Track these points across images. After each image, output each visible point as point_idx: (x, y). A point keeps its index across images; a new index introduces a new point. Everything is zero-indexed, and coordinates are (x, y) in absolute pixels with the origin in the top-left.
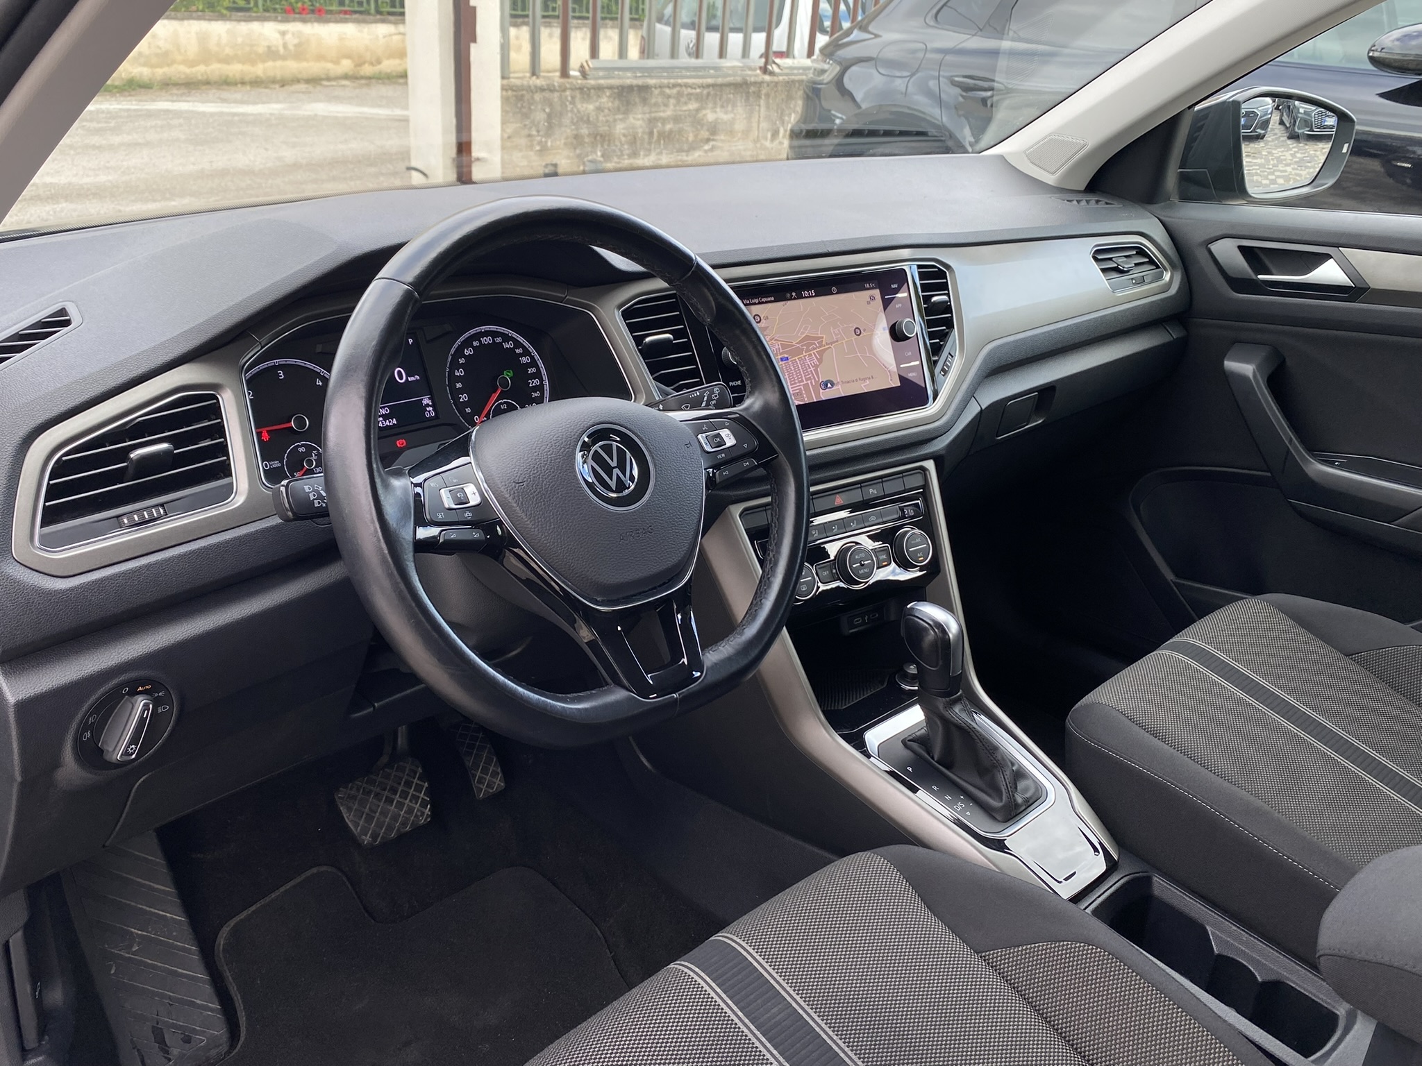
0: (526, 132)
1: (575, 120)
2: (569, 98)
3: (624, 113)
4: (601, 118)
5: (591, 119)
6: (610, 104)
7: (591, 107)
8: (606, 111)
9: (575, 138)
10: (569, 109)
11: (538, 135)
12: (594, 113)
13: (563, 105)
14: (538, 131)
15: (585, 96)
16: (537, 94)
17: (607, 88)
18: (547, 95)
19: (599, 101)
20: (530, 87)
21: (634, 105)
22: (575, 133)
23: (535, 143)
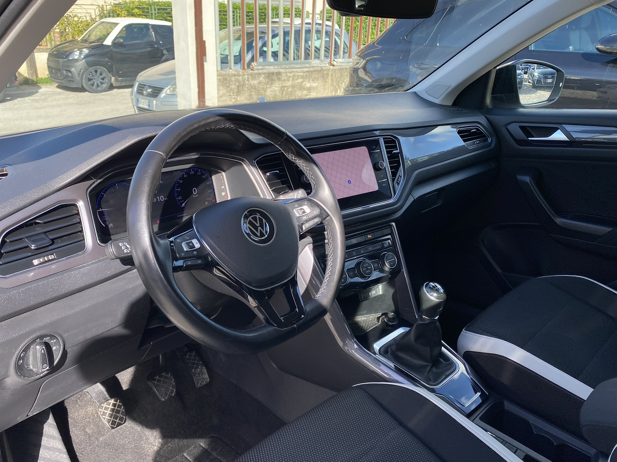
0: (229, 94)
1: (249, 88)
2: (247, 79)
3: (270, 85)
4: (260, 87)
5: (256, 87)
6: (264, 81)
7: (256, 82)
8: (263, 84)
9: (249, 96)
10: (246, 83)
11: (234, 95)
12: (257, 85)
13: (244, 80)
14: (233, 93)
15: (253, 78)
16: (233, 77)
17: (262, 74)
18: (237, 78)
19: (260, 79)
20: (229, 74)
21: (274, 81)
22: (249, 93)
23: (232, 98)
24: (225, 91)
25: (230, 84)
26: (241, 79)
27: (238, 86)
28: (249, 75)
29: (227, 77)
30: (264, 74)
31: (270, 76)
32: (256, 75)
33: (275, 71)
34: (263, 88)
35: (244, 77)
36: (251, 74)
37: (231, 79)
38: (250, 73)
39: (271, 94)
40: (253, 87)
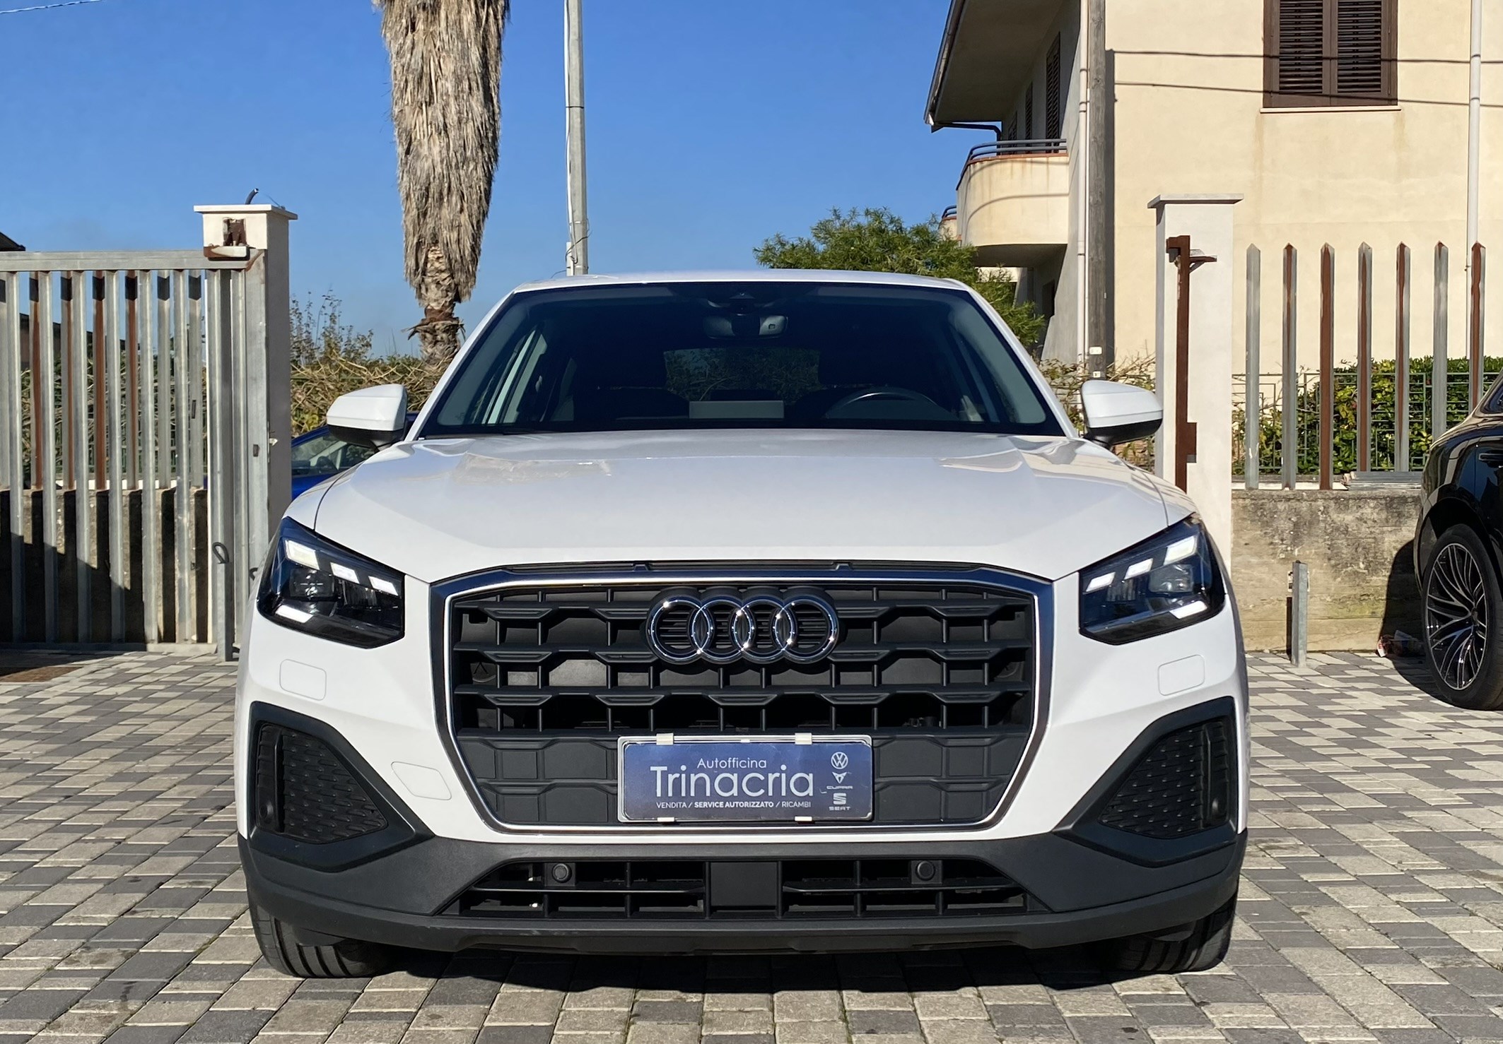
0: (1269, 541)
1: (1329, 531)
2: (1322, 508)
3: (1395, 526)
4: (1363, 529)
5: (1350, 530)
6: (1375, 516)
7: (1349, 518)
8: (1370, 523)
9: (1329, 549)
10: (1321, 519)
11: (1282, 544)
12: (1354, 524)
13: (1313, 513)
14: (1282, 540)
15: (1342, 506)
16: (1282, 503)
17: (1370, 498)
18: (1293, 504)
19: (1361, 511)
20: (1273, 496)
21: (1408, 517)
22: (1329, 543)
23: (1279, 551)
24: (1259, 532)
25: (1272, 517)
26: (1305, 509)
27: (1296, 524)
28: (1332, 499)
29: (1266, 501)
30: (1375, 498)
31: (1394, 506)
33: (1409, 494)
34: (1371, 533)
35: (1313, 503)
36: (1336, 499)
37: (1277, 507)
38: (1332, 496)
39: (1396, 549)
40: (1342, 529)
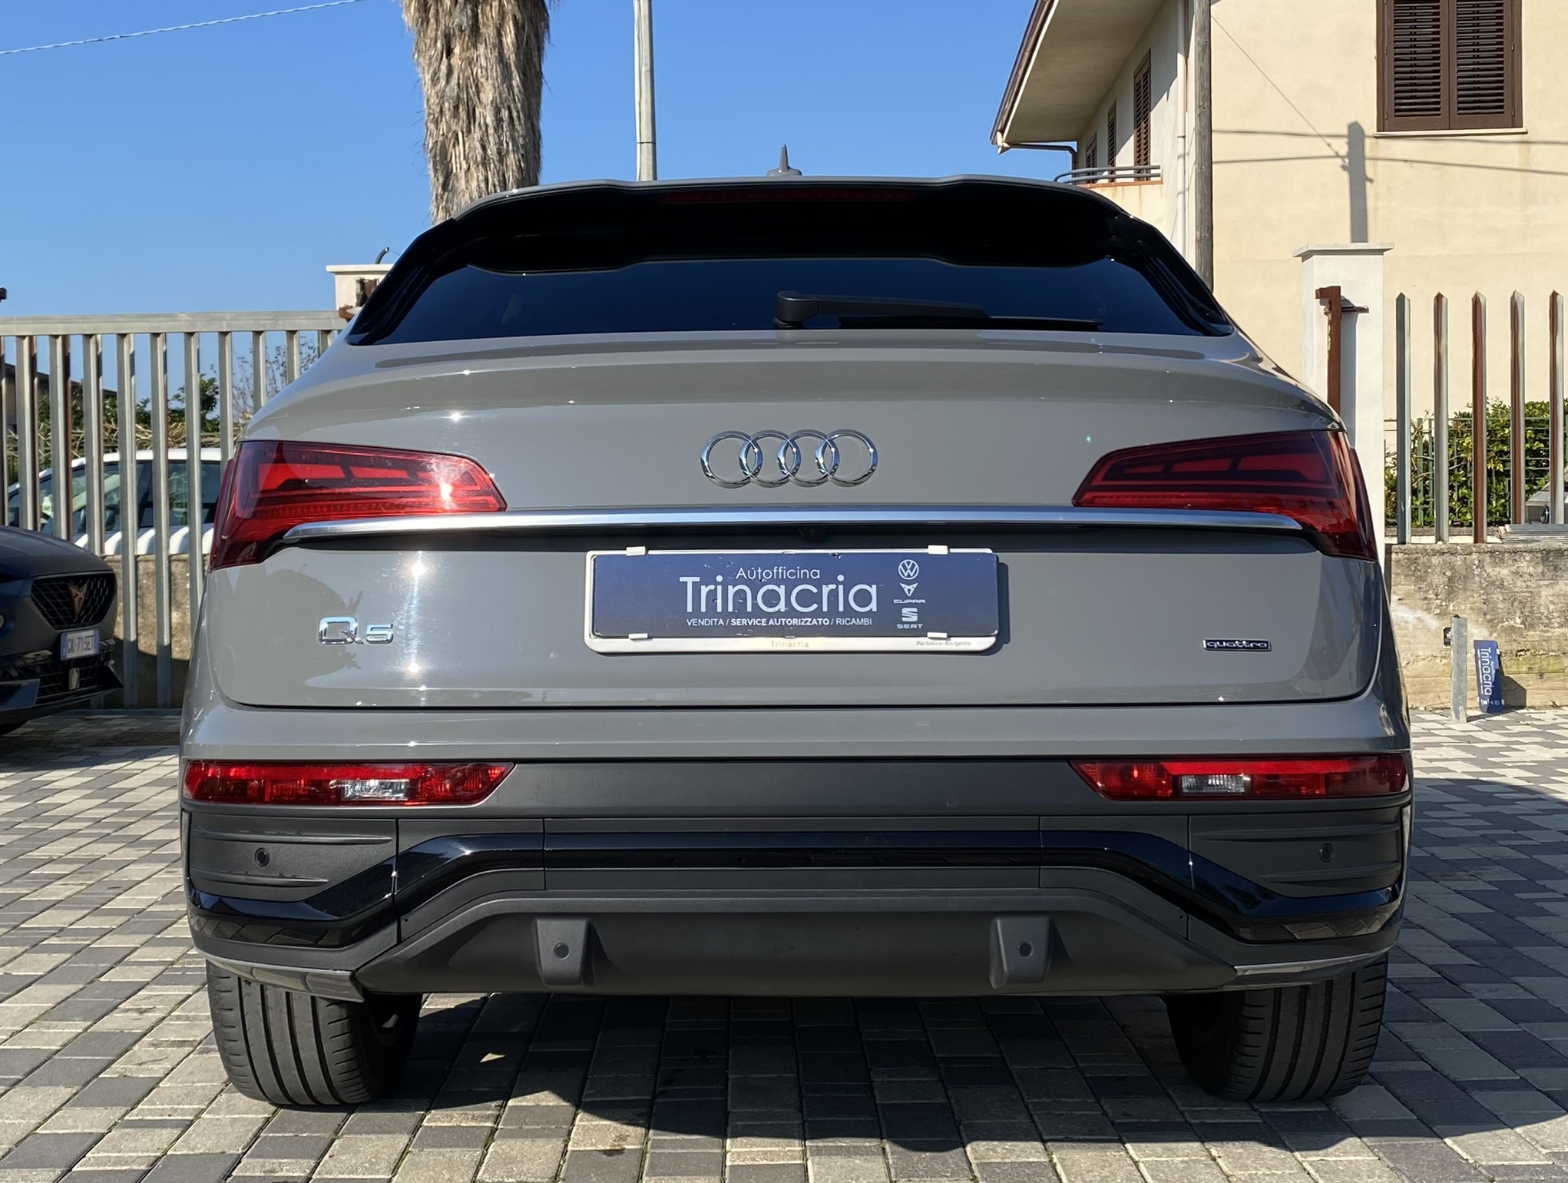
0: (1422, 595)
1: (1484, 585)
2: (1477, 562)
3: (1551, 579)
4: (1519, 584)
5: (1506, 584)
6: (1531, 569)
7: (1504, 572)
8: (1526, 577)
9: (1484, 603)
10: (1476, 573)
11: (1437, 599)
12: (1509, 578)
13: (1468, 568)
14: (1437, 595)
15: (1497, 560)
16: (1436, 557)
17: (1526, 551)
18: (1447, 559)
19: (1517, 565)
20: (1426, 550)
22: (1485, 597)
23: (1433, 607)
24: (1413, 587)
25: (1426, 572)
26: (1460, 563)
27: (1450, 579)
28: (1487, 552)
29: (1419, 556)
30: (1531, 552)
31: (1551, 559)
32: (1506, 555)
33: (1565, 547)
34: (1528, 587)
35: (1467, 557)
36: (1490, 552)
37: (1431, 562)
39: (1553, 603)
40: (1497, 583)
